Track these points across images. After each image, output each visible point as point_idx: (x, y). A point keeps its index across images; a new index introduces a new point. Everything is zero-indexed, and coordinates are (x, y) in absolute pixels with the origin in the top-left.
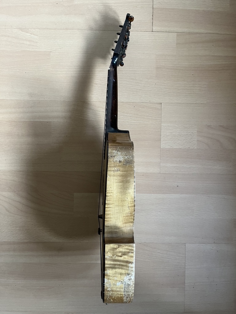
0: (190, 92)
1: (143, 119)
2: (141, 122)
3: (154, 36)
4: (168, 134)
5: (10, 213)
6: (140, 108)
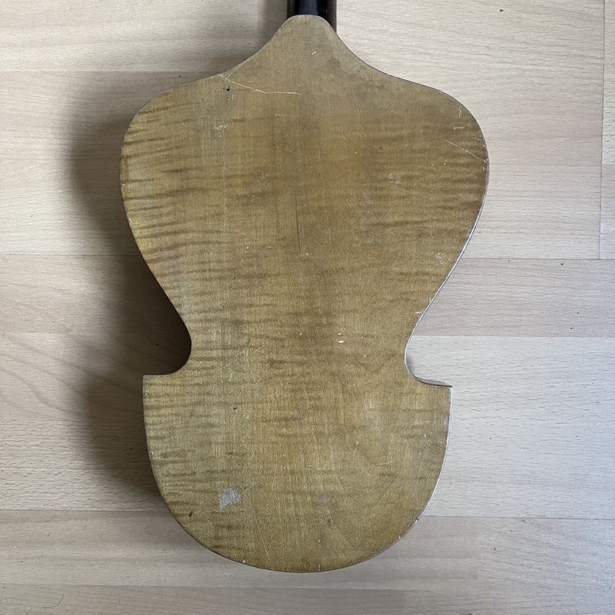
1: (533, 56)
2: (528, 67)
5: (51, 406)
6: (524, 15)
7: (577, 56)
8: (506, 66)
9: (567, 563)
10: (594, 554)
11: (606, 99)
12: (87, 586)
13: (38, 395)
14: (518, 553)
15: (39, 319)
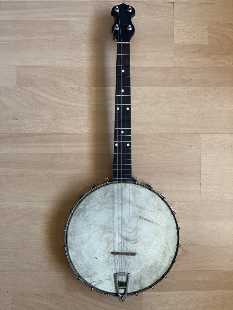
1: (156, 17)
2: (155, 19)
4: (180, 30)
5: (32, 106)
6: (153, 7)
7: (167, 17)
8: (149, 19)
9: (168, 145)
10: (174, 143)
11: (175, 27)
12: (42, 154)
13: (29, 103)
14: (155, 143)
15: (29, 83)
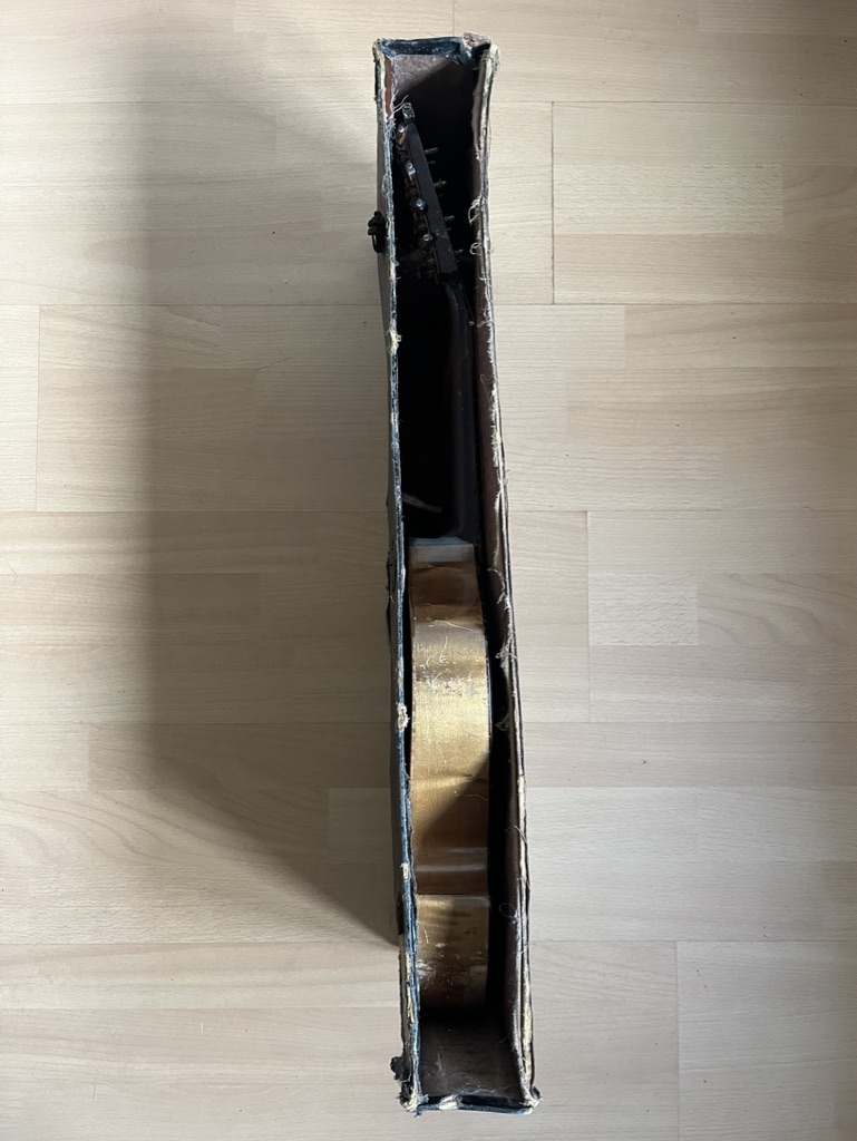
0: (670, 477)
3: (559, 316)
5: (137, 853)
6: (523, 528)
7: (566, 559)
9: (571, 980)
10: (594, 971)
11: (590, 593)
12: (166, 1010)
13: (126, 843)
